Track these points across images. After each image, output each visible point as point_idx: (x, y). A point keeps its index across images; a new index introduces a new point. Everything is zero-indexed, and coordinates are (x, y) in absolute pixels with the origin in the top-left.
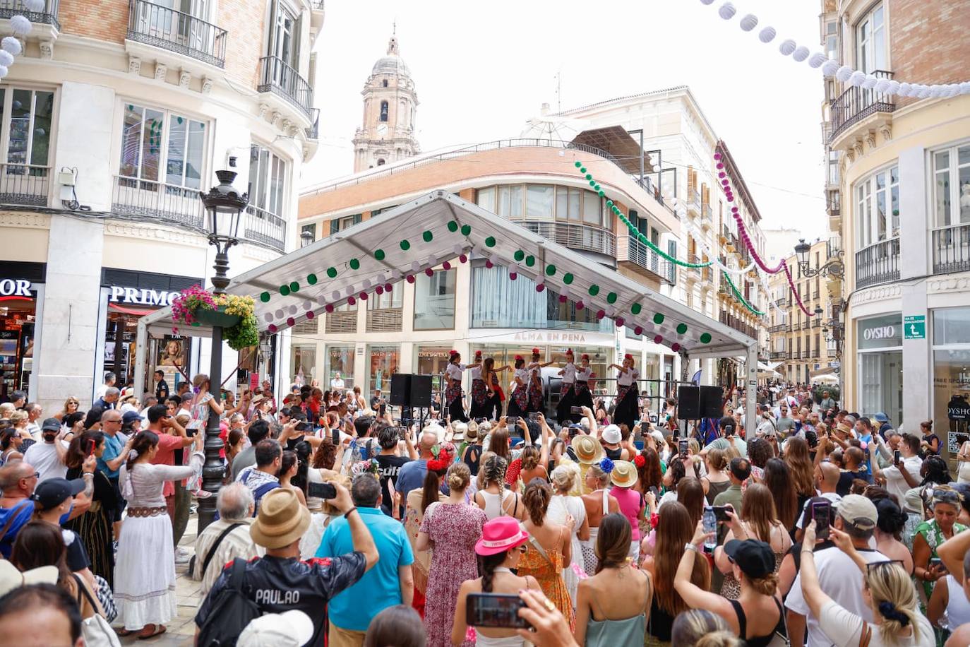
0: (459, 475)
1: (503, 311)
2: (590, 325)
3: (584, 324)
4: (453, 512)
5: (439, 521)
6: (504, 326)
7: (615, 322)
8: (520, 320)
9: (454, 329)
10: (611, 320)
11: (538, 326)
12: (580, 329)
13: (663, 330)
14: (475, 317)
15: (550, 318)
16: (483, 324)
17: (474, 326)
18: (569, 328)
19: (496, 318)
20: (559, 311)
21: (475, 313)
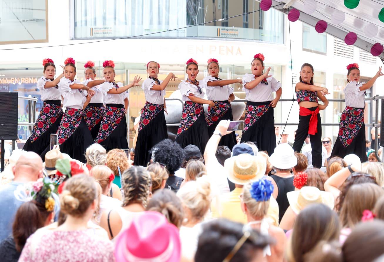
0: (74, 194)
1: (121, 17)
2: (250, 31)
3: (241, 31)
4: (68, 241)
5: (48, 254)
6: (122, 35)
7: (286, 16)
8: (146, 25)
9: (47, 40)
10: (281, 13)
11: (173, 34)
12: (235, 37)
13: (358, 23)
14: (78, 24)
15: (190, 21)
16: (92, 33)
17: (78, 36)
18: (219, 35)
19: (110, 23)
20: (203, 11)
21: (78, 20)
